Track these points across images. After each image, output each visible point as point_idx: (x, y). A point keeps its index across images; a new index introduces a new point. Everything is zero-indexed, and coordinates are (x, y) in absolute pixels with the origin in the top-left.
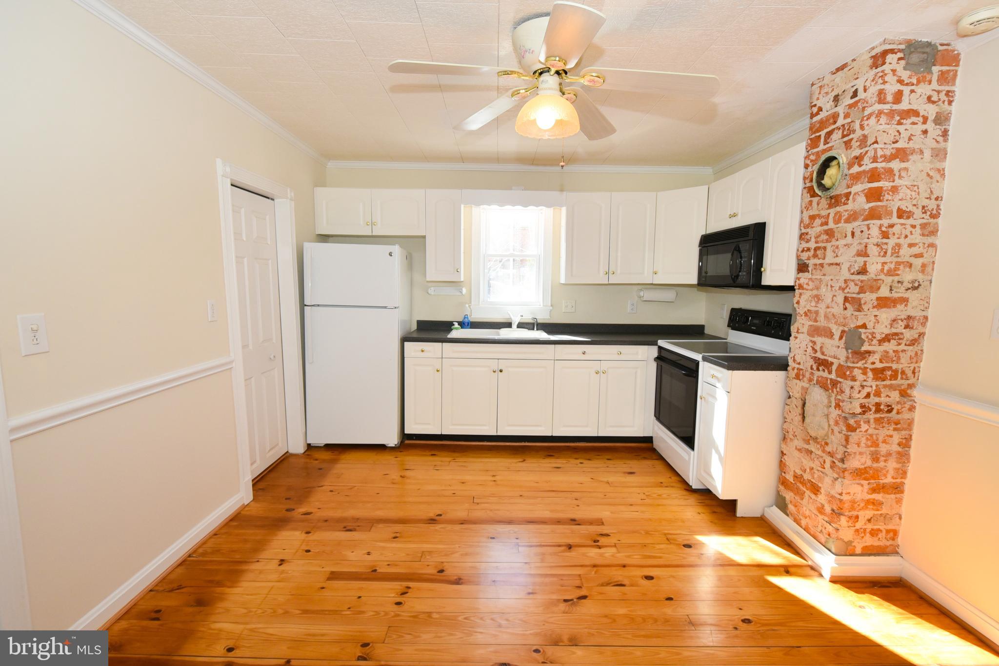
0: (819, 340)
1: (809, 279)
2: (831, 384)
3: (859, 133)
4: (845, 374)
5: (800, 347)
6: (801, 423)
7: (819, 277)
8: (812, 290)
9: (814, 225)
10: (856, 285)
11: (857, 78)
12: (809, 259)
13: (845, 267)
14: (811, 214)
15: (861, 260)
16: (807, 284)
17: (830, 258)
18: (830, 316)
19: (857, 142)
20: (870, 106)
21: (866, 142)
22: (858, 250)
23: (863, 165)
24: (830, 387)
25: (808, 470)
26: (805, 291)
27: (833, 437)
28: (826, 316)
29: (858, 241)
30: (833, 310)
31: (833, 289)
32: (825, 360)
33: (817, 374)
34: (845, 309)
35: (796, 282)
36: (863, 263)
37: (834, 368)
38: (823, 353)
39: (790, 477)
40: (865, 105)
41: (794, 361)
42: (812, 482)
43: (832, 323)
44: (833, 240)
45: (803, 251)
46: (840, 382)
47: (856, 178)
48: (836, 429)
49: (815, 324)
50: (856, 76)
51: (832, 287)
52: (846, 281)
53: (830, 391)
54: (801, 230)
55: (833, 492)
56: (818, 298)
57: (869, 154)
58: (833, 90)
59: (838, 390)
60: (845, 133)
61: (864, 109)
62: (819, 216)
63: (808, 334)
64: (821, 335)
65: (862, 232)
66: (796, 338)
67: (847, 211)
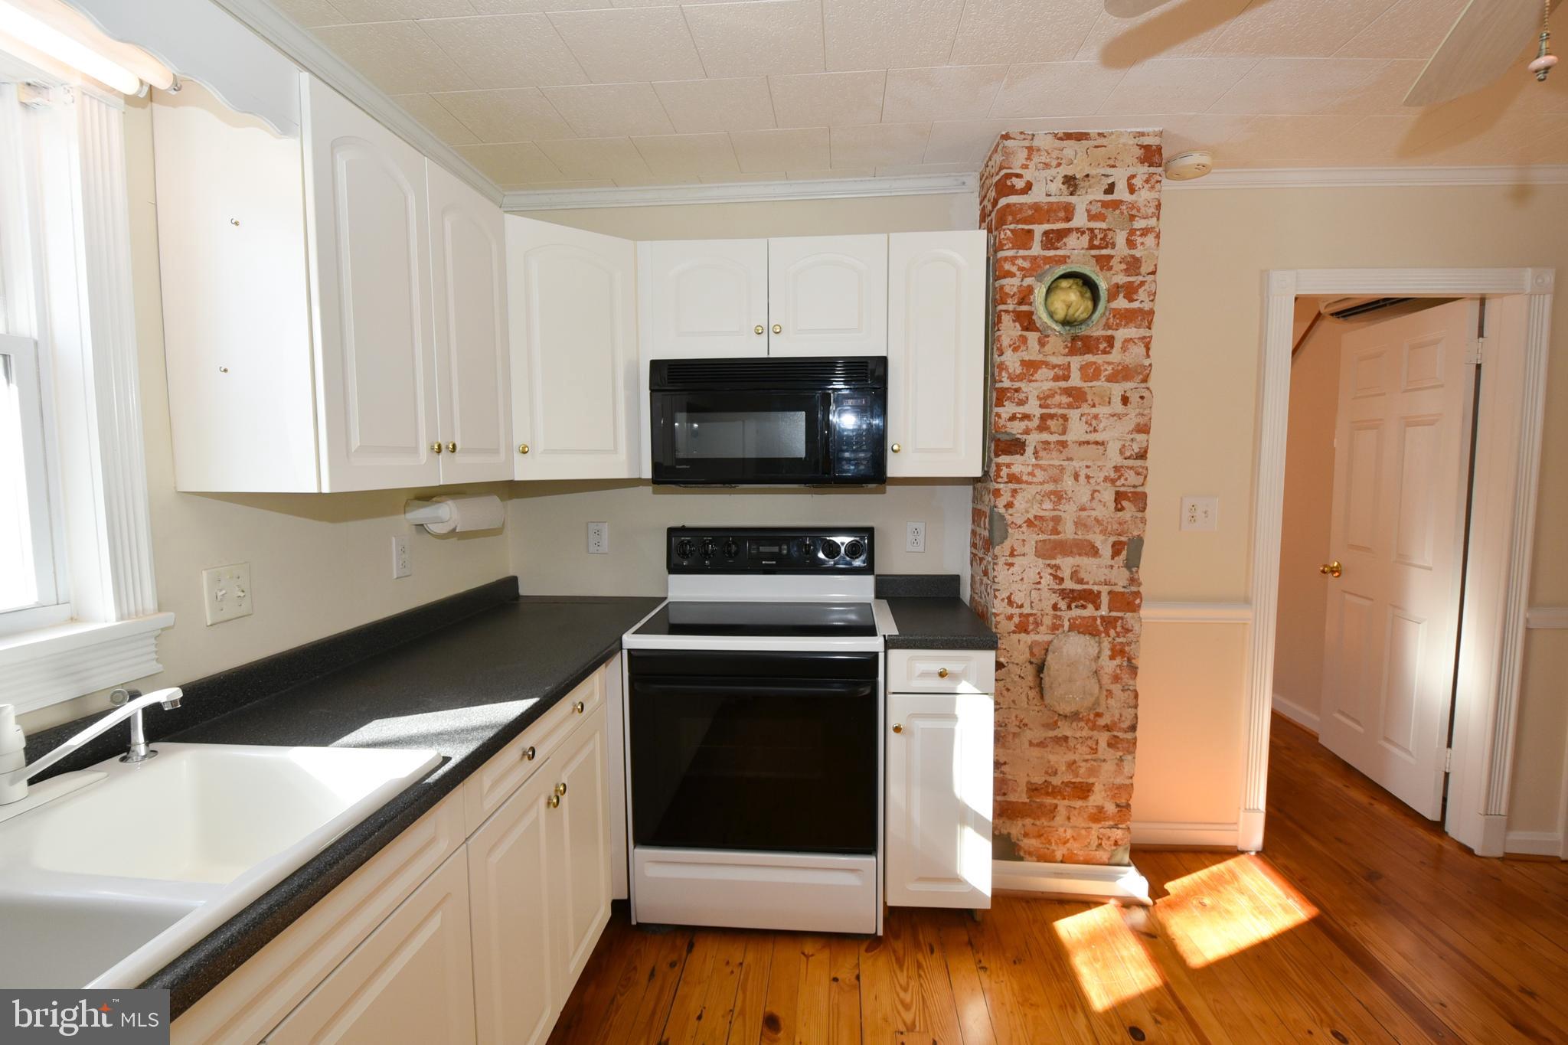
0: (1067, 564)
1: (1033, 465)
2: (1102, 625)
3: (1123, 251)
4: (1130, 604)
5: (1023, 576)
6: (1037, 701)
7: (1056, 463)
8: (1041, 483)
9: (1037, 377)
11: (1112, 166)
12: (1027, 432)
13: (1113, 449)
14: (1027, 363)
15: (1143, 438)
16: (1032, 474)
17: (1077, 430)
18: (1091, 522)
19: (1121, 262)
20: (1144, 218)
21: (1140, 267)
22: (1139, 423)
23: (1137, 300)
24: (1101, 629)
25: (1063, 768)
26: (1023, 486)
27: (1111, 701)
28: (1079, 524)
29: (1137, 411)
30: (1093, 514)
31: (1092, 481)
32: (1084, 590)
33: (1068, 614)
34: (1119, 509)
35: (999, 471)
37: (1105, 599)
38: (1081, 581)
39: (1020, 794)
40: (1134, 212)
42: (1074, 783)
43: (1095, 533)
44: (1083, 405)
45: (1014, 421)
46: (1121, 618)
47: (1125, 314)
48: (1116, 688)
49: (1056, 537)
50: (1110, 162)
51: (1088, 477)
52: (1117, 469)
53: (1103, 635)
54: (999, 382)
55: (1118, 780)
56: (1058, 497)
58: (1059, 165)
59: (1119, 629)
60: (1097, 242)
61: (1132, 217)
62: (1046, 364)
63: (1038, 556)
64: (1071, 554)
65: (1142, 398)
66: (1011, 565)
67: (1109, 363)
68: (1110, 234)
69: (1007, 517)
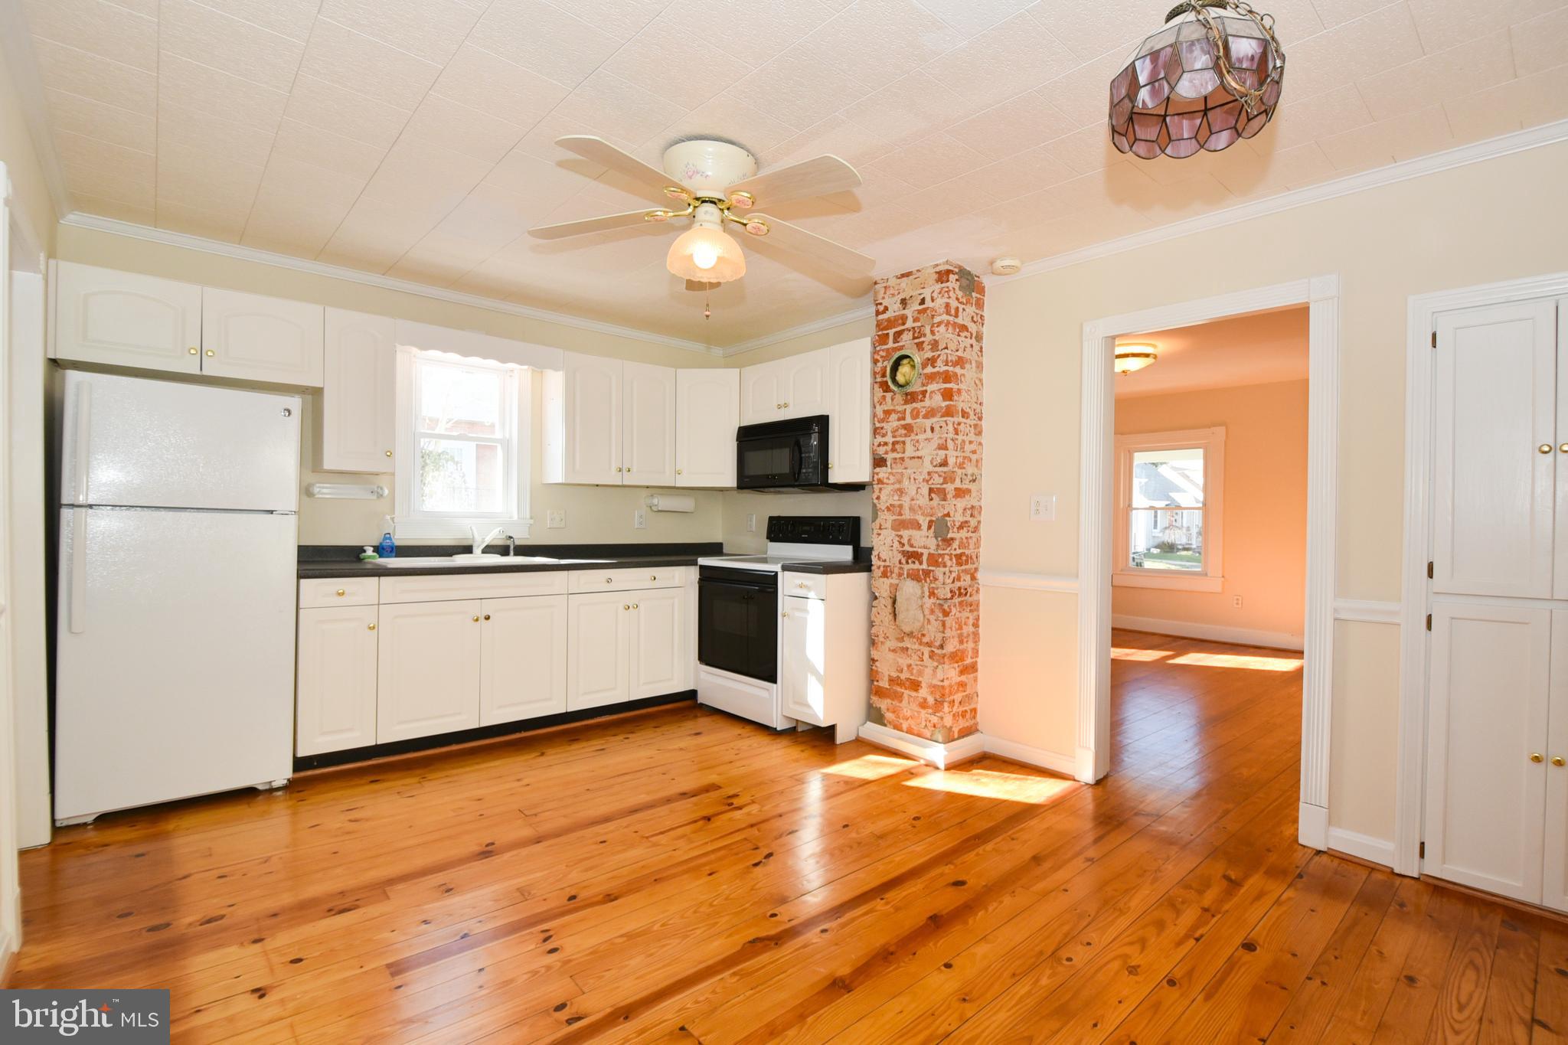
0: (906, 534)
1: (889, 473)
2: (923, 575)
3: (929, 337)
4: (937, 561)
5: (884, 544)
6: (892, 622)
7: (900, 471)
8: (893, 484)
9: (890, 419)
10: (940, 476)
11: (924, 288)
12: (886, 453)
13: (927, 460)
14: (886, 409)
15: (942, 453)
16: (888, 478)
17: (910, 451)
18: (916, 507)
19: (928, 345)
20: (939, 316)
21: (938, 346)
22: (939, 444)
23: (937, 366)
24: (922, 577)
25: (905, 668)
26: (885, 486)
27: (930, 627)
28: (911, 509)
29: (939, 438)
30: (918, 502)
31: (917, 481)
32: (914, 552)
33: (906, 567)
34: (931, 499)
35: (873, 477)
36: (944, 457)
37: (925, 558)
38: (912, 546)
39: (884, 683)
40: (934, 313)
41: (879, 558)
42: (911, 679)
43: (919, 515)
44: (912, 434)
45: (879, 445)
46: (933, 571)
47: (931, 378)
48: (932, 618)
49: (899, 517)
50: (922, 286)
52: (929, 473)
53: (923, 581)
54: (874, 424)
55: (935, 682)
56: (901, 492)
57: (941, 357)
58: (899, 293)
59: (931, 578)
60: (916, 335)
61: (933, 316)
62: (894, 411)
63: (892, 529)
64: (907, 528)
65: (941, 427)
66: (879, 534)
67: (924, 407)
68: (922, 329)
69: (878, 505)
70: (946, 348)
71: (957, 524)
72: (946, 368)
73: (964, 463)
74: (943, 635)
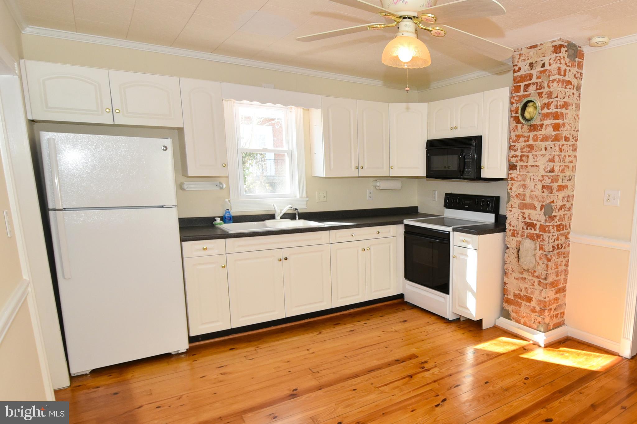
0: (527, 212)
1: (518, 174)
2: (536, 237)
3: (546, 90)
4: (545, 229)
5: (514, 217)
6: (517, 263)
7: (525, 173)
8: (520, 181)
9: (520, 141)
10: (549, 178)
11: (544, 56)
12: (517, 162)
13: (542, 168)
14: (517, 134)
15: (551, 164)
16: (517, 177)
17: (531, 162)
18: (534, 197)
19: (546, 94)
20: (553, 75)
21: (552, 96)
22: (549, 159)
23: (550, 109)
24: (536, 238)
25: (524, 289)
26: (515, 182)
27: (539, 267)
28: (531, 197)
29: (549, 153)
30: (535, 193)
31: (535, 181)
32: (531, 223)
33: (526, 231)
34: (543, 192)
35: (508, 176)
36: (552, 166)
37: (538, 227)
38: (530, 219)
39: (511, 297)
40: (550, 74)
41: (510, 225)
42: (527, 296)
43: (535, 201)
44: (533, 151)
45: (513, 157)
46: (542, 235)
47: (547, 116)
48: (541, 262)
49: (523, 202)
50: (544, 55)
51: (534, 179)
52: (542, 176)
53: (536, 241)
54: (510, 143)
55: (540, 298)
56: (525, 186)
57: (553, 103)
58: (528, 59)
59: (541, 239)
60: (538, 88)
61: (549, 76)
62: (522, 135)
63: (519, 209)
64: (527, 208)
65: (551, 148)
66: (511, 211)
67: (541, 135)
68: (542, 84)
69: (510, 193)
70: (557, 97)
71: (558, 207)
72: (556, 110)
73: (564, 169)
74: (547, 272)
